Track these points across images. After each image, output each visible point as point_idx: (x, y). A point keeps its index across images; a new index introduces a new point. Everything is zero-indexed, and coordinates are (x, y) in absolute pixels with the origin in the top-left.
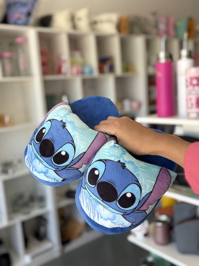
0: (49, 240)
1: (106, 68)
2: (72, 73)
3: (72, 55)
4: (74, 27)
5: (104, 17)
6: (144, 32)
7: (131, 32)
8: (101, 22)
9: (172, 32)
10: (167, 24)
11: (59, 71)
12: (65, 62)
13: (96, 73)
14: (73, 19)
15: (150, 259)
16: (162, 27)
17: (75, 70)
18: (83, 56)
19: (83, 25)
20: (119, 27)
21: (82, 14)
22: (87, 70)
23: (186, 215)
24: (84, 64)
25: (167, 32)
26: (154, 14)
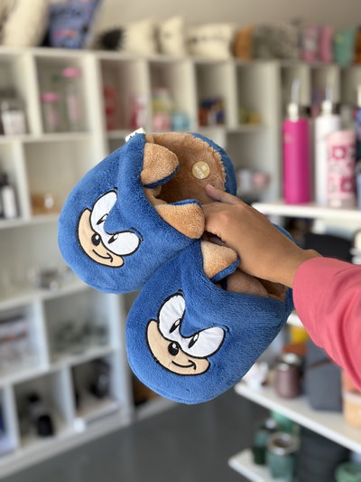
0: (113, 398)
1: (211, 117)
3: (154, 96)
4: (159, 49)
5: (208, 31)
6: (278, 55)
7: (255, 56)
8: (204, 39)
9: (327, 54)
10: (319, 41)
11: (133, 124)
12: (142, 107)
13: (194, 126)
14: (157, 37)
15: (271, 424)
16: (310, 45)
17: (159, 122)
18: (172, 96)
19: (174, 45)
20: (234, 49)
21: (173, 27)
22: (178, 121)
24: (174, 112)
25: (318, 55)
26: (296, 22)
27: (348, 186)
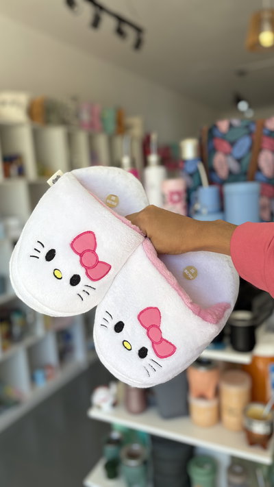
1: (14, 170)
5: (6, 97)
7: (47, 121)
8: (4, 103)
9: (98, 125)
10: (92, 113)
15: (115, 435)
16: (85, 117)
20: (31, 112)
25: (92, 125)
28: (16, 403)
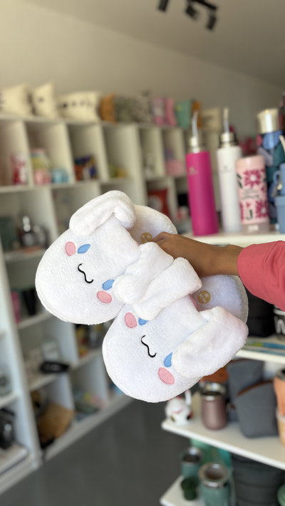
0: (21, 446)
1: (86, 172)
2: (35, 182)
3: (33, 155)
4: (34, 111)
5: (77, 97)
6: (136, 120)
7: (118, 120)
8: (74, 104)
9: (172, 120)
10: (165, 108)
11: (16, 179)
12: (23, 164)
13: (72, 180)
14: (30, 99)
15: (194, 451)
16: (158, 112)
17: (39, 177)
18: (48, 155)
19: (47, 109)
20: (100, 111)
21: (44, 92)
22: (58, 176)
23: (250, 377)
24: (52, 169)
25: (166, 120)
26: (146, 94)
27: (264, 210)
28: (96, 410)
